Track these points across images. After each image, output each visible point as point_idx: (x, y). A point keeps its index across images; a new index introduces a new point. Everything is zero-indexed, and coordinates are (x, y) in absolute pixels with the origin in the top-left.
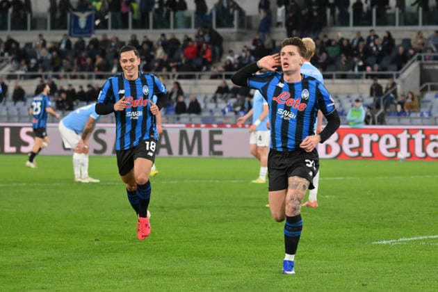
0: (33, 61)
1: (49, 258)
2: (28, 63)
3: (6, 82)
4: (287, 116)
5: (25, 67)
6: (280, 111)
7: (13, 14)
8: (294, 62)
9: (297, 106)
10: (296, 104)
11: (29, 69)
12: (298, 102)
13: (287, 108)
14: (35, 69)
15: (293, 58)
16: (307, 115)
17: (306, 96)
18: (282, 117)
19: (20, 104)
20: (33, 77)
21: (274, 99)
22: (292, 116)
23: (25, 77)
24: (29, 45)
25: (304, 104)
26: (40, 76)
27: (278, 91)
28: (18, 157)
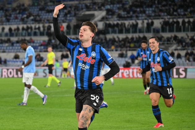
0: (184, 44)
1: (191, 116)
2: (182, 44)
3: (174, 52)
4: (84, 68)
5: (181, 46)
6: (80, 64)
7: (176, 27)
8: (87, 35)
9: (90, 61)
10: (89, 60)
11: (183, 47)
12: (90, 58)
13: (84, 63)
14: (185, 46)
15: (86, 32)
16: (96, 66)
17: (94, 56)
18: (81, 68)
19: (179, 60)
20: (184, 49)
21: (77, 57)
22: (87, 67)
23: (181, 50)
24: (182, 38)
25: (93, 60)
26: (187, 49)
27: (80, 53)
28: (179, 79)
